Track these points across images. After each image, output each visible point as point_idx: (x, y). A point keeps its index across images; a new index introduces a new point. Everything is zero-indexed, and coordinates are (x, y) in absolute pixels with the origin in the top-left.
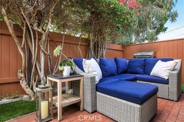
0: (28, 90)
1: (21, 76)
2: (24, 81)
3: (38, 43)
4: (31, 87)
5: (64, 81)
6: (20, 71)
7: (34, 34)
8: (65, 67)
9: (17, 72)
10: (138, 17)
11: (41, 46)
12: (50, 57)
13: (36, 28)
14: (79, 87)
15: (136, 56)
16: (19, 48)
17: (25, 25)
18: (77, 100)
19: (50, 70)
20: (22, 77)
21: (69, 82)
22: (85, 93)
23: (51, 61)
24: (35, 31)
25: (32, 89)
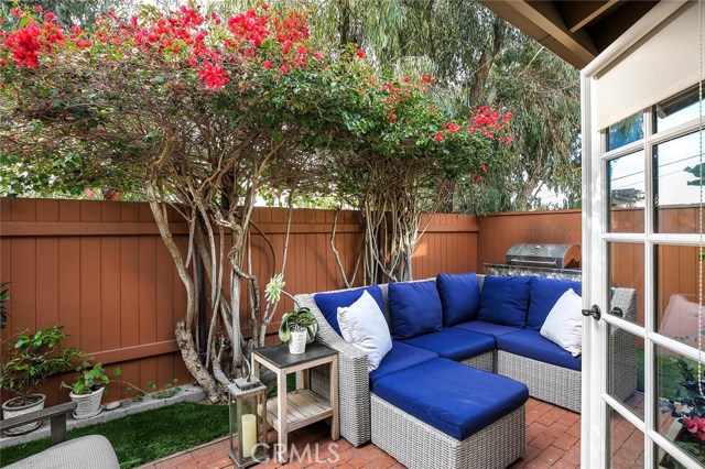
0: (201, 375)
1: (184, 338)
2: (192, 351)
3: (225, 254)
4: (207, 365)
5: (290, 370)
6: (183, 325)
7: (216, 234)
8: (293, 334)
9: (174, 327)
10: (524, 124)
11: (232, 261)
12: (255, 282)
13: (221, 221)
14: (329, 377)
15: (514, 257)
16: (180, 270)
17: (194, 212)
18: (323, 414)
19: (254, 317)
20: (186, 342)
21: (305, 371)
22: (342, 394)
23: (257, 292)
24: (218, 226)
25: (210, 371)
